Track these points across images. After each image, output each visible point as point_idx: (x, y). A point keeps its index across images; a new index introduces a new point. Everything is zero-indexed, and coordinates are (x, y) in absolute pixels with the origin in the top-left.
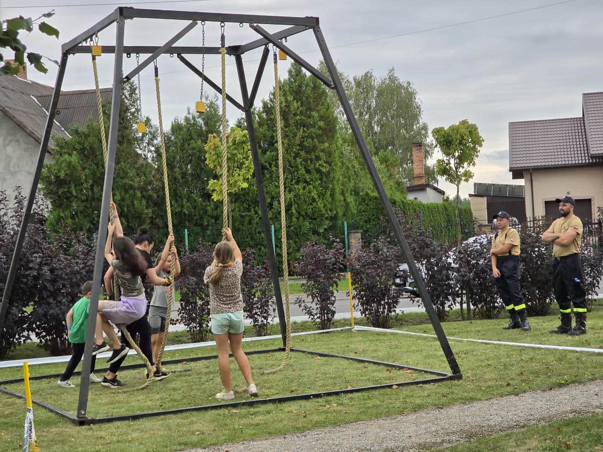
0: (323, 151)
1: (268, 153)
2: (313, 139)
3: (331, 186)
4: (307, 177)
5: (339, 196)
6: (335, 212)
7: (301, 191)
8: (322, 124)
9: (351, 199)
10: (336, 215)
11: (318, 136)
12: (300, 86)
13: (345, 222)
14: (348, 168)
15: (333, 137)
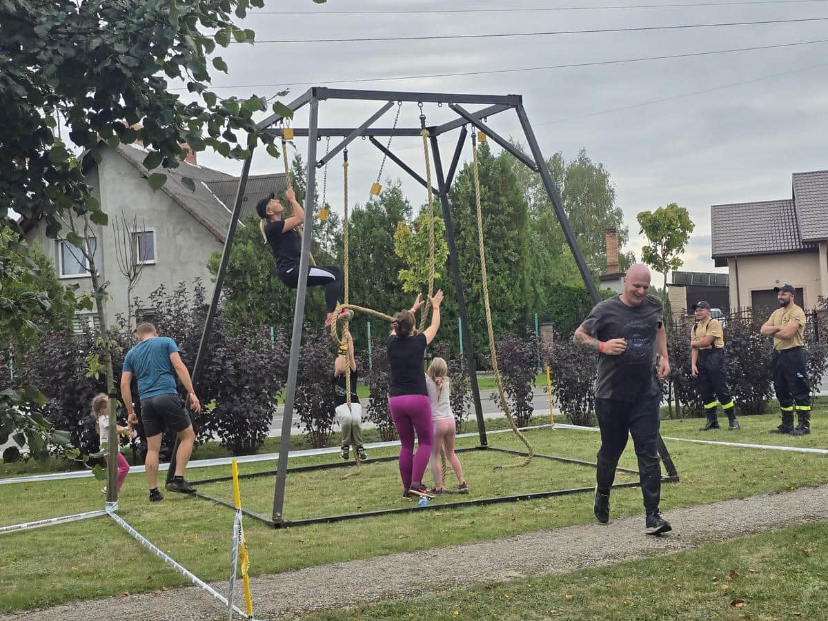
0: (512, 239)
2: (500, 225)
3: (520, 276)
5: (528, 287)
6: (524, 304)
8: (511, 210)
9: (540, 290)
10: (526, 307)
11: (507, 224)
12: (488, 169)
13: (536, 314)
14: (537, 257)
15: (523, 224)
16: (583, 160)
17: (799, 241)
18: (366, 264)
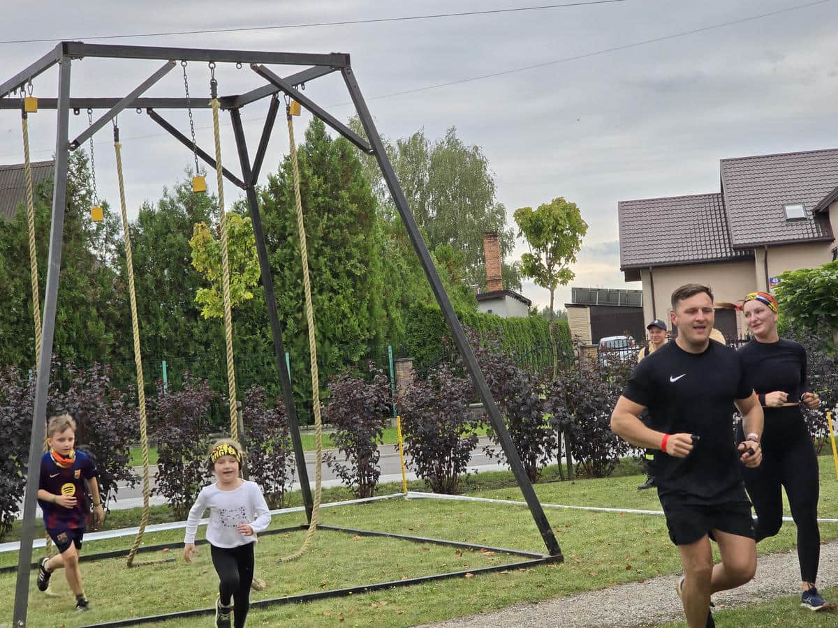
0: (356, 245)
1: (278, 250)
2: (341, 228)
3: (368, 295)
4: (335, 283)
5: (379, 311)
6: (374, 333)
7: (326, 303)
8: (354, 207)
9: (396, 314)
10: (376, 337)
11: (349, 225)
13: (390, 347)
15: (371, 226)
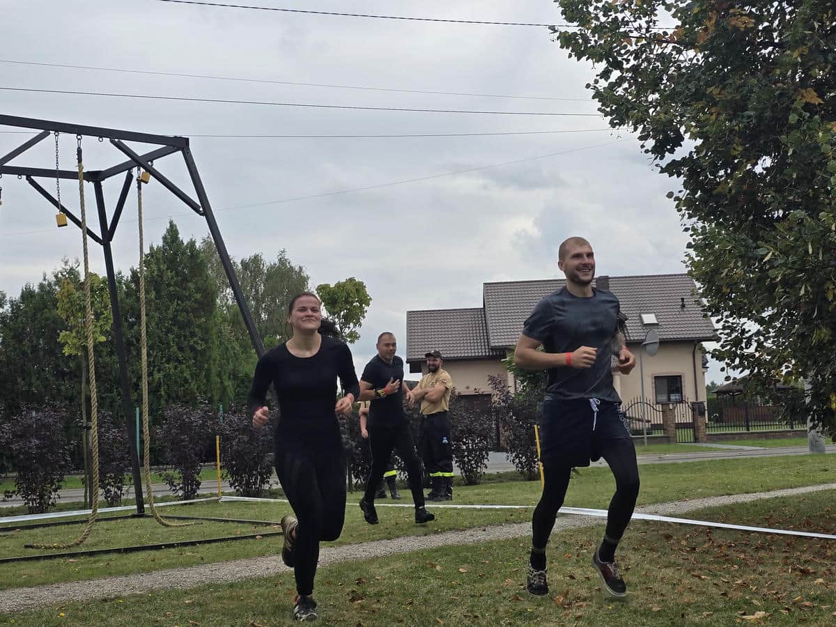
0: (199, 326)
2: (188, 312)
3: (206, 366)
4: (180, 355)
5: (215, 378)
7: (172, 371)
8: (198, 296)
11: (194, 310)
12: (175, 254)
13: (221, 406)
14: (227, 349)
15: (211, 312)
16: (282, 261)
17: (488, 349)
18: (35, 349)
